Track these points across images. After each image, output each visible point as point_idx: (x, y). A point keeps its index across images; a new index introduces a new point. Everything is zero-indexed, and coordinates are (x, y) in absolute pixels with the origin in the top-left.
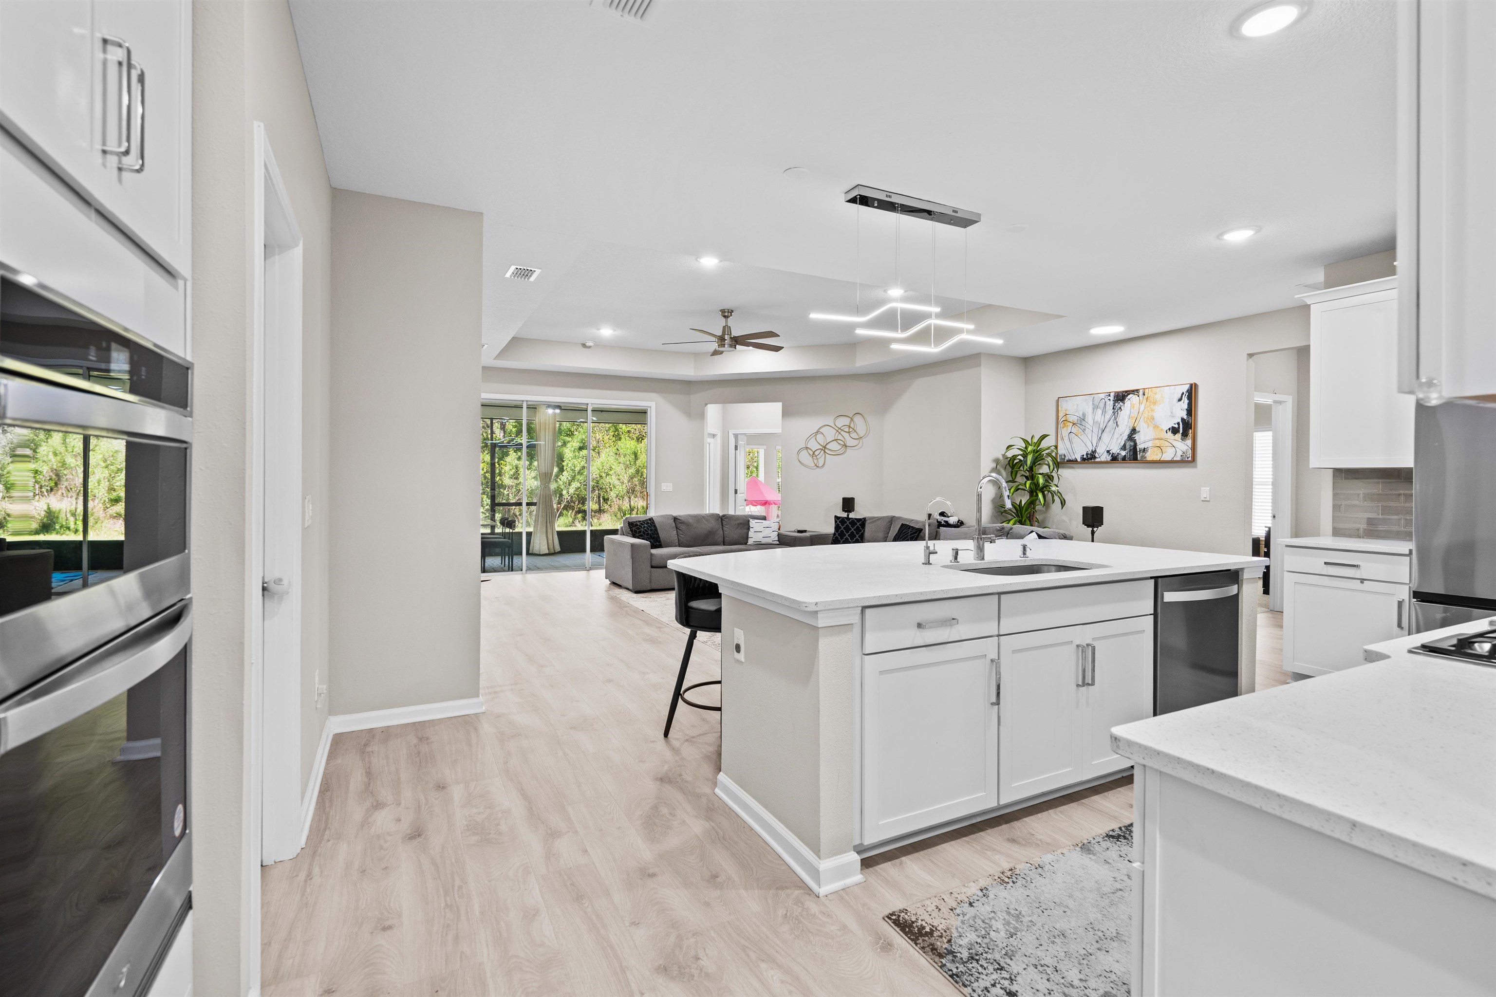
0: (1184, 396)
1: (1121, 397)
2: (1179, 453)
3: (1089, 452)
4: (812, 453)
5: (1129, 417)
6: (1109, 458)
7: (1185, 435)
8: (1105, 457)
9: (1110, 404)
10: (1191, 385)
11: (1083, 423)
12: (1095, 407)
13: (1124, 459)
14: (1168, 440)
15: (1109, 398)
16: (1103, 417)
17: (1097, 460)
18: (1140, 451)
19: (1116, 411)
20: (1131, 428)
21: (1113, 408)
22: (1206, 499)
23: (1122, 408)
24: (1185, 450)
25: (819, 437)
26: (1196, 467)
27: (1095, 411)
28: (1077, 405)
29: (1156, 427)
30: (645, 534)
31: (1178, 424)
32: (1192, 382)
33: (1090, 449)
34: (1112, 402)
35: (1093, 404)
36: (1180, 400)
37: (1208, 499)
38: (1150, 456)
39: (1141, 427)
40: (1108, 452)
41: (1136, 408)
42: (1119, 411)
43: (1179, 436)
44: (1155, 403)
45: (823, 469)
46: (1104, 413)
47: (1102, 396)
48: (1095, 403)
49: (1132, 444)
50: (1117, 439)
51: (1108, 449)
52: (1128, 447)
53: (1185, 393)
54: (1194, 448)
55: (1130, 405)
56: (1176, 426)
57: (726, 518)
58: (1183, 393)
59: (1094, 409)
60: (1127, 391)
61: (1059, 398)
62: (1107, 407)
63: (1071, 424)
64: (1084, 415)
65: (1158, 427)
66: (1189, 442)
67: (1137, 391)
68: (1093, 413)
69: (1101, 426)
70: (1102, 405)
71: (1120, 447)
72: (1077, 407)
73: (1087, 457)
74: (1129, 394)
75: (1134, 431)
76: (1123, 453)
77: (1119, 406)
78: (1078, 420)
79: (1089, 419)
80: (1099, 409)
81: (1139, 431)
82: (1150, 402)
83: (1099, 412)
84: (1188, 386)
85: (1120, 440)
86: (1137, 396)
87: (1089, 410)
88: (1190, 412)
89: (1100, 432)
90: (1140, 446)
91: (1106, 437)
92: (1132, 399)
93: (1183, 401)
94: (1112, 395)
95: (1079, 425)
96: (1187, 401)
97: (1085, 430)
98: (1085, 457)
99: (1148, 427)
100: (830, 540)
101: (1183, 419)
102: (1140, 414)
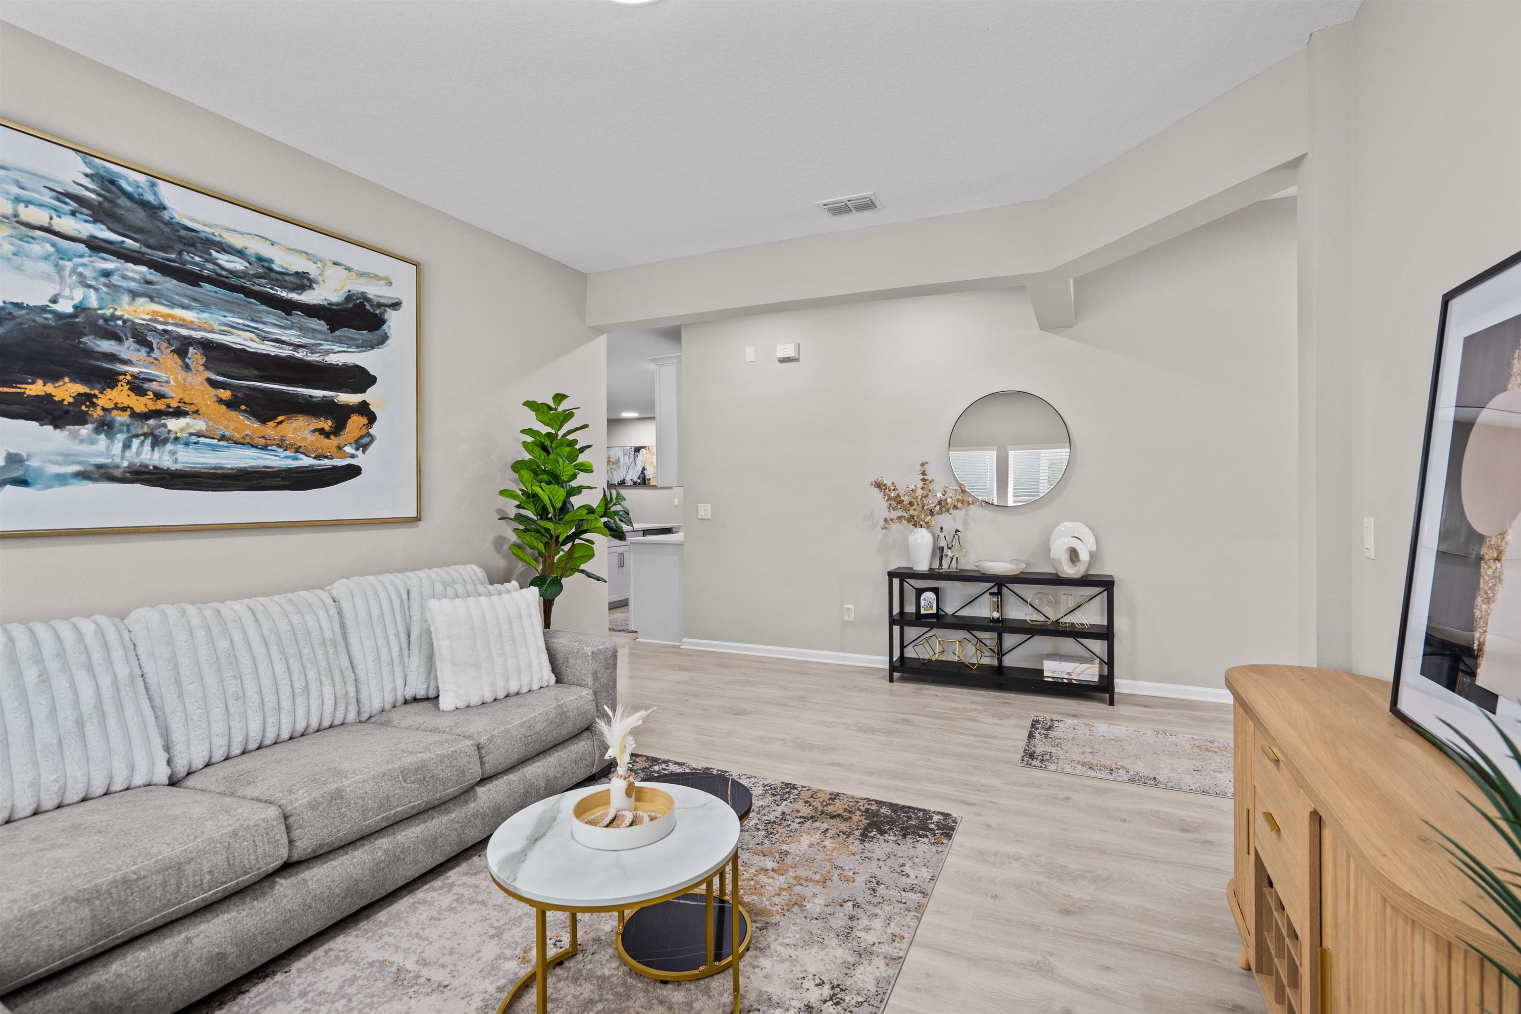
1: (637, 450)
5: (642, 461)
6: (632, 483)
9: (632, 453)
12: (625, 455)
13: (639, 484)
15: (632, 450)
16: (629, 460)
17: (626, 484)
19: (635, 457)
20: (643, 467)
23: (638, 456)
29: (654, 467)
33: (622, 478)
35: (623, 453)
38: (652, 483)
39: (647, 466)
41: (645, 456)
42: (637, 458)
46: (629, 458)
47: (628, 448)
49: (643, 476)
50: (636, 473)
51: (631, 479)
52: (641, 477)
62: (631, 455)
63: (612, 463)
64: (619, 458)
67: (645, 447)
68: (623, 457)
70: (628, 453)
71: (637, 478)
72: (615, 453)
74: (641, 449)
75: (644, 469)
76: (639, 481)
78: (615, 461)
79: (622, 461)
81: (646, 469)
82: (651, 454)
83: (627, 457)
86: (645, 450)
87: (621, 455)
89: (627, 468)
90: (647, 477)
91: (630, 471)
92: (643, 451)
94: (633, 448)
95: (616, 464)
99: (650, 467)
102: (647, 460)
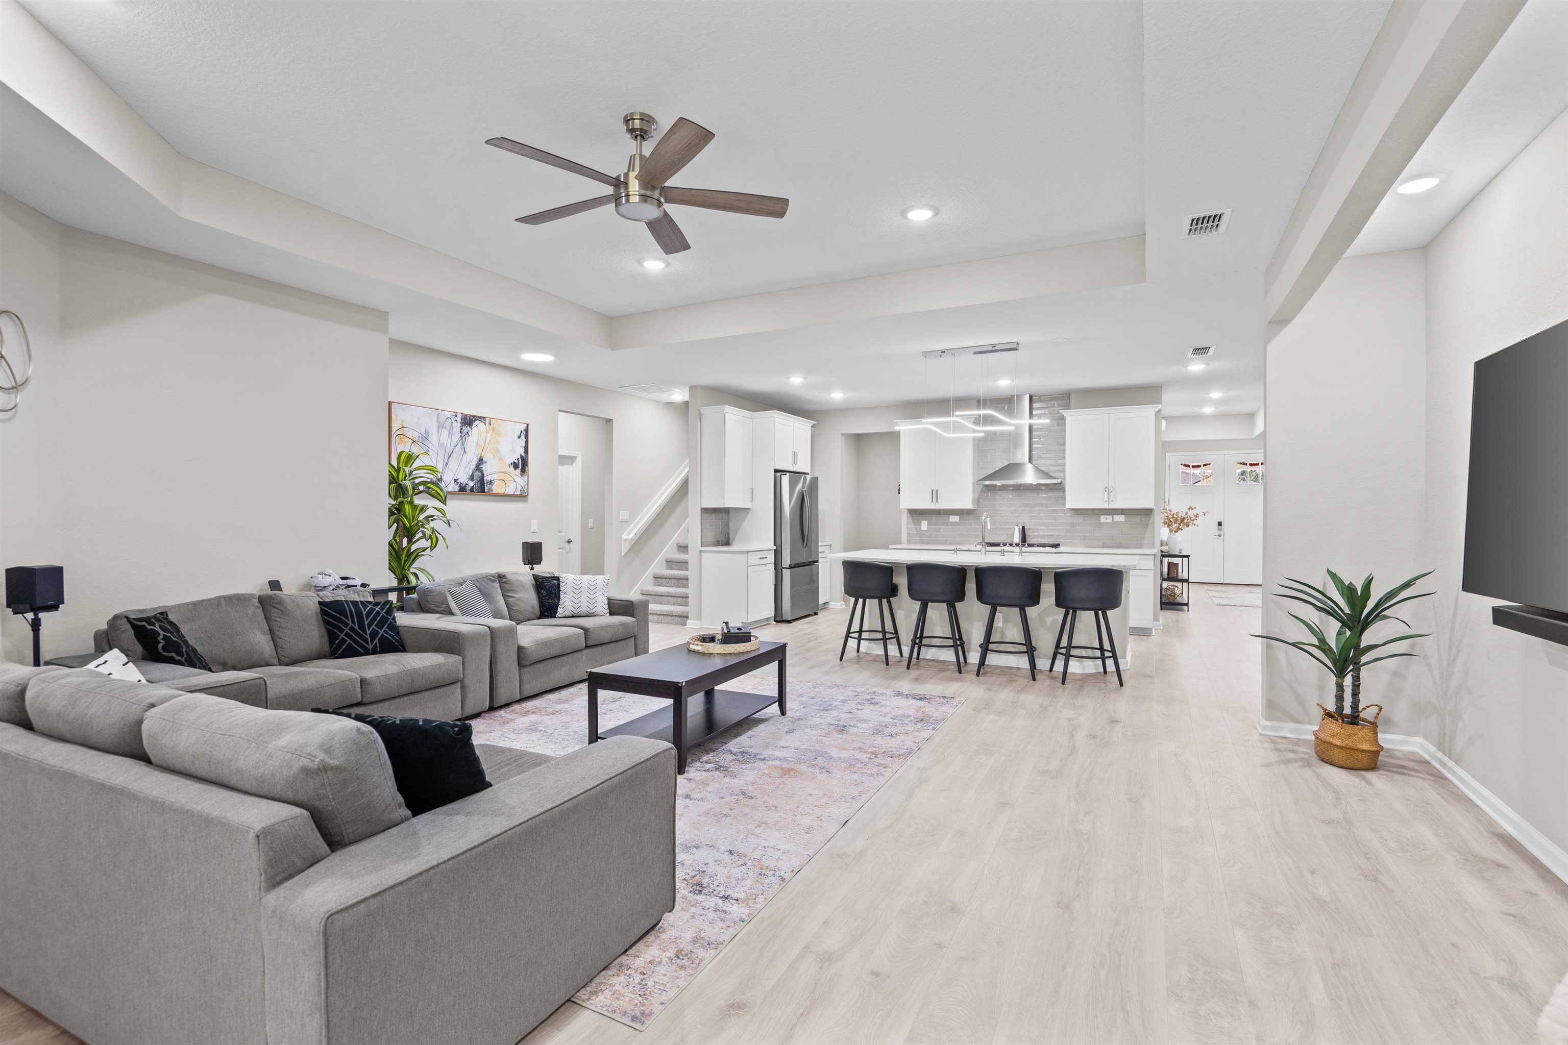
0: (521, 435)
1: (468, 421)
2: (519, 488)
5: (477, 445)
6: (457, 488)
7: (523, 470)
8: (452, 487)
9: (457, 426)
10: (527, 426)
11: (426, 442)
12: (441, 426)
13: (472, 490)
14: (510, 475)
15: (456, 418)
16: (449, 439)
18: (487, 483)
19: (464, 436)
20: (479, 457)
21: (461, 432)
22: (535, 531)
23: (470, 433)
24: (523, 486)
26: (529, 501)
27: (440, 430)
28: (418, 418)
29: (501, 459)
32: (528, 423)
34: (459, 425)
35: (438, 422)
36: (519, 437)
38: (497, 488)
39: (487, 457)
40: (456, 481)
41: (483, 436)
42: (467, 436)
43: (518, 472)
44: (499, 435)
46: (450, 435)
47: (449, 414)
48: (440, 420)
49: (480, 474)
50: (465, 467)
51: (455, 478)
52: (475, 477)
53: (523, 432)
54: (527, 484)
55: (477, 432)
56: (517, 461)
58: (521, 432)
59: (439, 427)
61: (391, 403)
62: (454, 429)
63: (411, 441)
64: (427, 432)
66: (526, 478)
67: (484, 418)
68: (438, 432)
69: (448, 450)
70: (448, 425)
71: (468, 477)
72: (418, 420)
74: (476, 420)
75: (481, 461)
76: (471, 484)
77: (466, 430)
78: (419, 437)
79: (434, 438)
80: (444, 429)
81: (486, 462)
82: (496, 433)
83: (445, 433)
84: (525, 425)
85: (468, 469)
86: (483, 424)
87: (433, 428)
88: (526, 450)
89: (447, 456)
90: (487, 478)
91: (453, 463)
92: (478, 426)
93: (522, 439)
94: (459, 416)
96: (524, 440)
99: (494, 459)
101: (521, 456)
102: (487, 443)
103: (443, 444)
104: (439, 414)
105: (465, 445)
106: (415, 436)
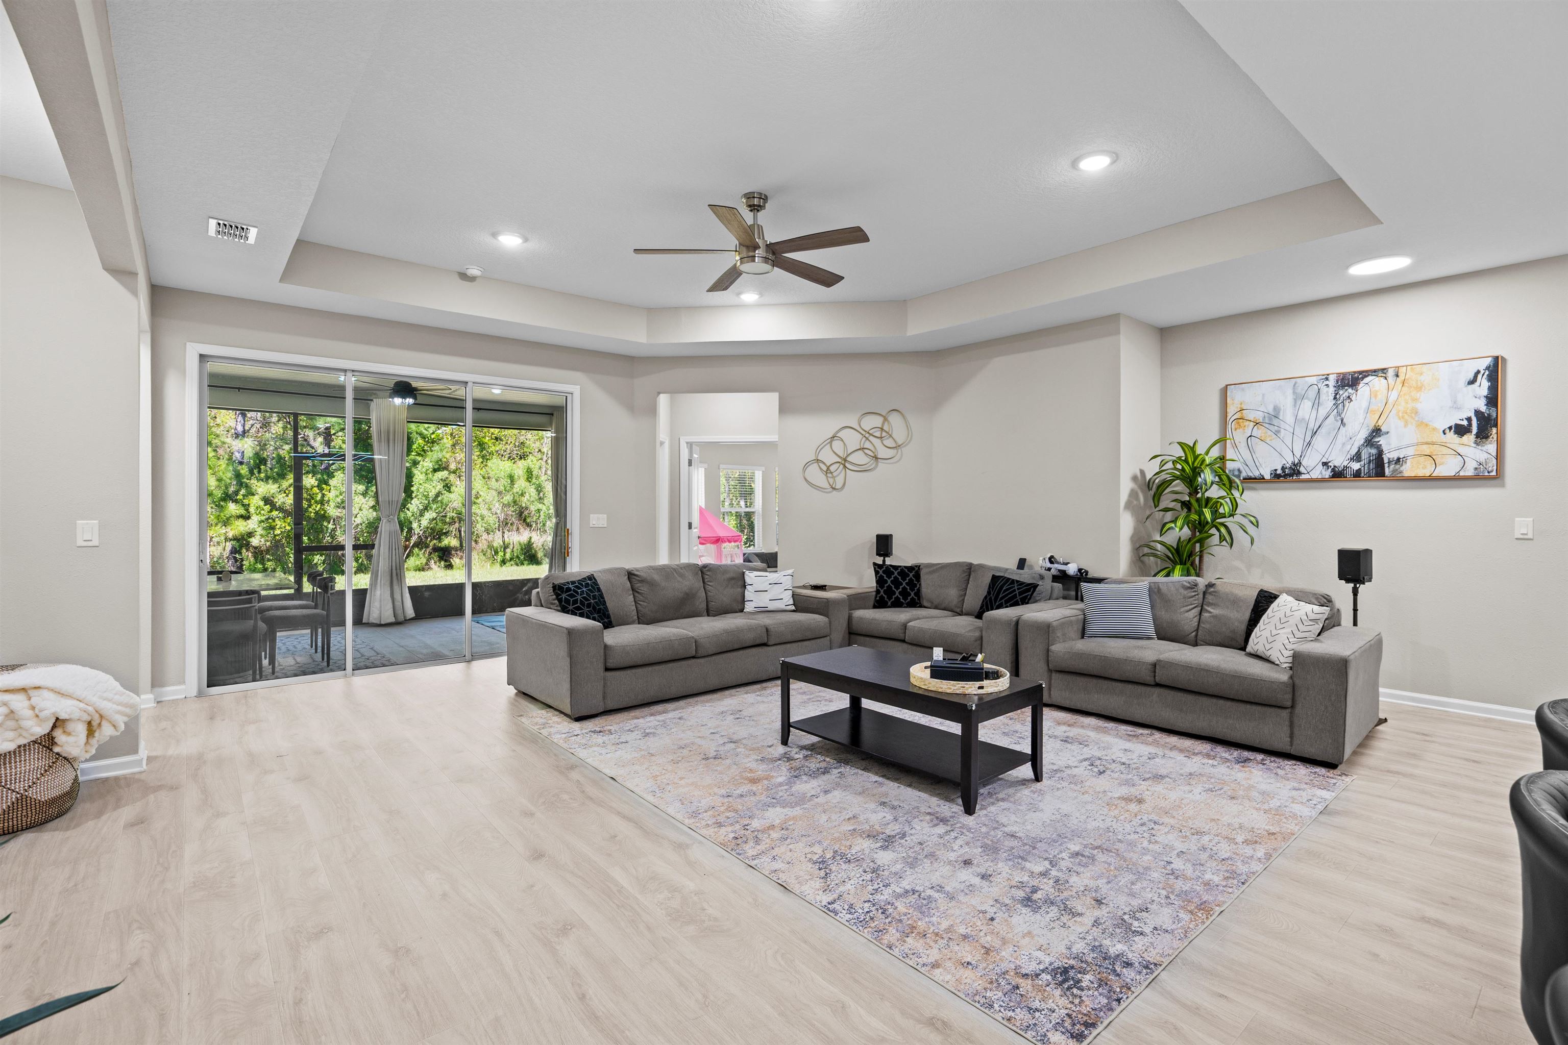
0: (1480, 376)
1: (1350, 381)
2: (1471, 465)
3: (1288, 466)
4: (825, 468)
5: (1368, 410)
6: (1327, 474)
7: (1482, 436)
8: (1319, 472)
9: (1327, 392)
10: (1496, 359)
11: (1275, 421)
12: (1298, 398)
13: (1357, 474)
14: (1448, 445)
15: (1327, 382)
16: (1314, 412)
17: (1303, 477)
18: (1389, 462)
19: (1341, 402)
20: (1371, 427)
21: (1335, 398)
22: (1526, 537)
23: (1353, 398)
24: (1482, 460)
25: (837, 445)
26: (1503, 485)
27: (1298, 403)
28: (1263, 395)
29: (1422, 424)
30: (583, 605)
31: (1469, 419)
32: (1496, 354)
33: (1289, 460)
34: (1332, 390)
35: (1294, 393)
36: (1472, 382)
37: (1530, 536)
39: (1390, 424)
40: (1325, 464)
41: (1381, 396)
42: (1347, 403)
43: (1470, 438)
44: (1419, 388)
45: (843, 492)
46: (1316, 406)
47: (1314, 380)
48: (1298, 391)
49: (1374, 451)
50: (1344, 444)
51: (1324, 460)
52: (1364, 455)
53: (1482, 372)
54: (1499, 457)
55: (1368, 393)
56: (1465, 423)
57: (709, 570)
58: (1478, 372)
59: (1295, 400)
60: (1363, 372)
61: (1227, 386)
62: (1323, 397)
63: (1252, 424)
64: (1277, 409)
65: (1427, 425)
66: (1491, 447)
67: (1384, 370)
68: (1295, 405)
69: (1311, 425)
70: (1312, 393)
71: (1349, 456)
72: (1263, 398)
73: (1284, 472)
74: (1366, 376)
75: (1377, 431)
76: (1356, 466)
77: (1346, 394)
78: (1264, 417)
79: (1288, 416)
80: (1306, 401)
81: (1388, 433)
82: (1410, 387)
83: (1307, 405)
84: (1490, 359)
85: (1349, 447)
86: (1382, 379)
87: (1286, 401)
88: (1493, 400)
89: (1309, 434)
90: (1390, 455)
91: (1320, 443)
92: (1372, 383)
93: (1478, 383)
94: (1332, 378)
95: (1267, 425)
96: (1486, 384)
97: (1279, 432)
98: (1279, 472)
99: (1406, 426)
100: (872, 603)
101: (1478, 413)
102: (1389, 406)
103: (1303, 419)
104: (1296, 383)
105: (1343, 416)
106: (1259, 416)
